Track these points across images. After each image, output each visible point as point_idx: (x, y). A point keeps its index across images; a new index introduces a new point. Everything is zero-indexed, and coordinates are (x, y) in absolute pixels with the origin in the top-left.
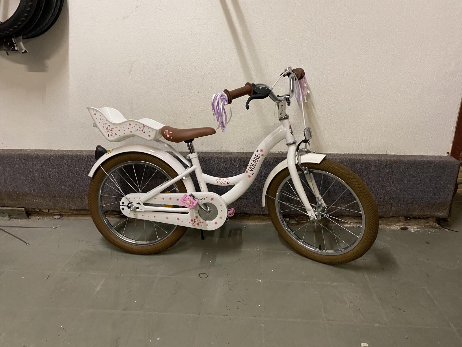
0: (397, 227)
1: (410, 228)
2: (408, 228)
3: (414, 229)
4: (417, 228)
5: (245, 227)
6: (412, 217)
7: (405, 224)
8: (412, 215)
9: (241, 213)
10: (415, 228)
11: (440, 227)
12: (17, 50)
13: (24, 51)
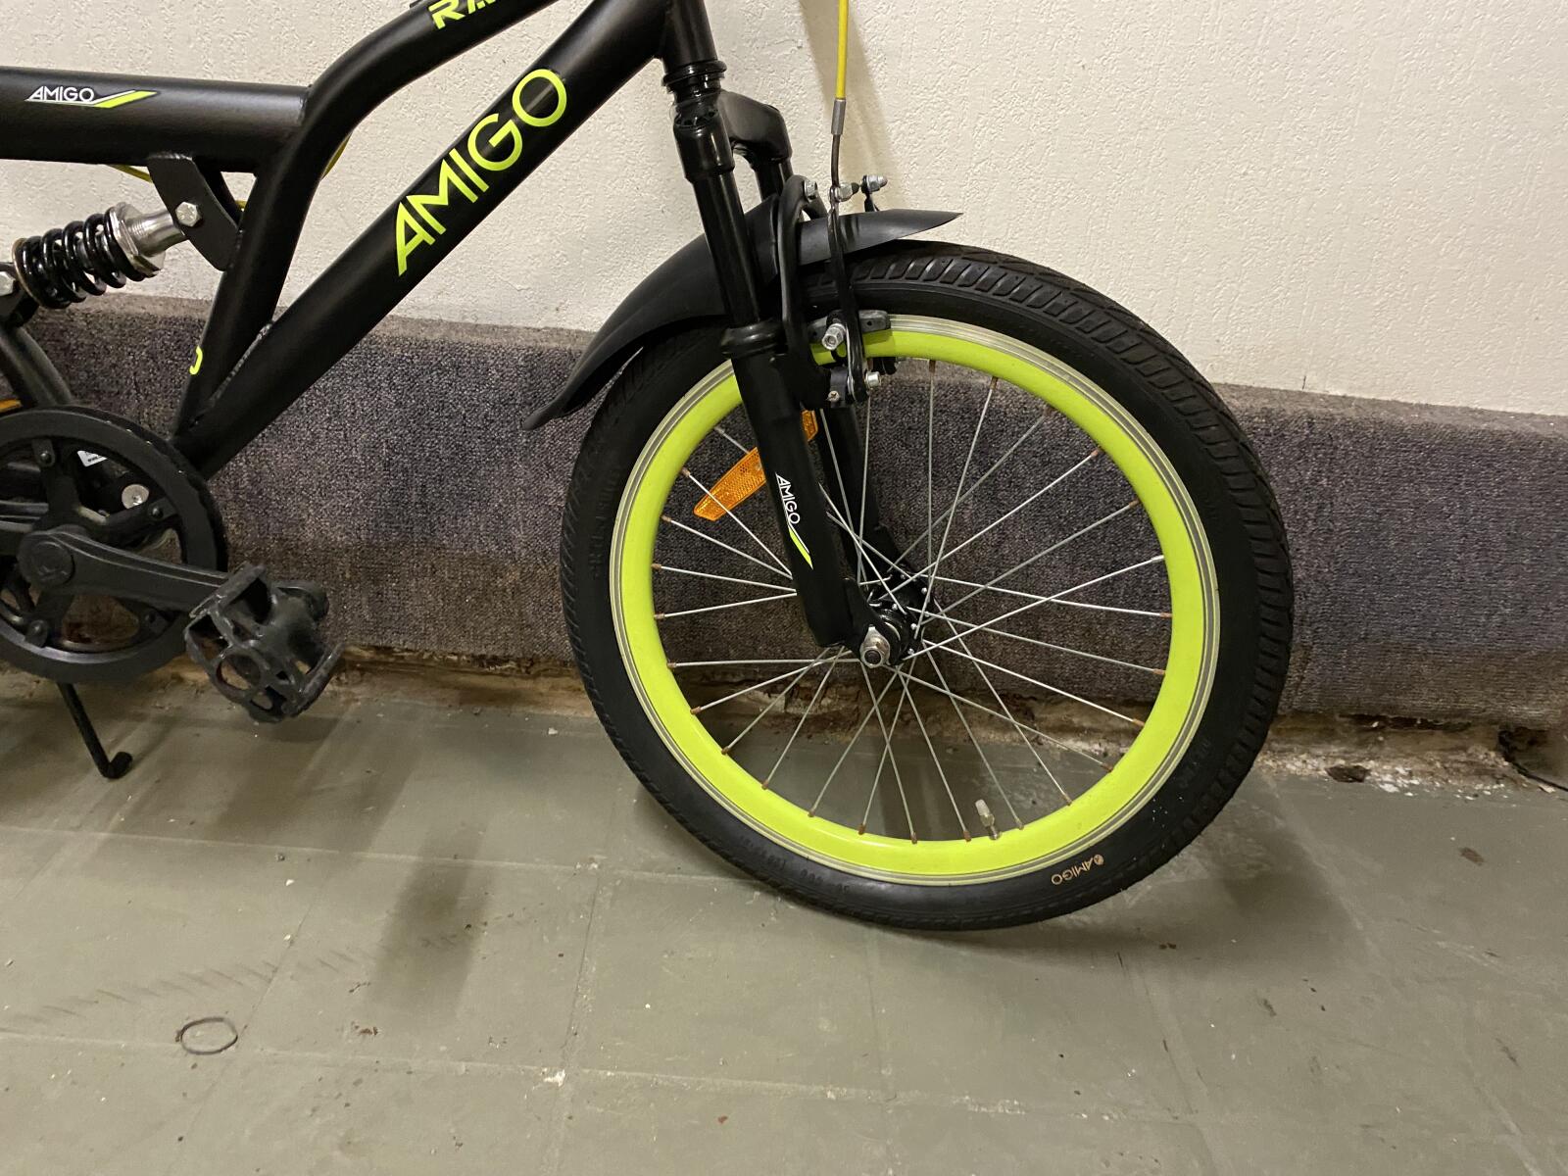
0: (1316, 762)
1: (1373, 773)
2: (1366, 772)
3: (1395, 779)
4: (1411, 775)
5: (552, 732)
6: (1392, 719)
7: (1353, 749)
8: (1392, 708)
9: (533, 662)
10: (1401, 770)
11: (1515, 774)
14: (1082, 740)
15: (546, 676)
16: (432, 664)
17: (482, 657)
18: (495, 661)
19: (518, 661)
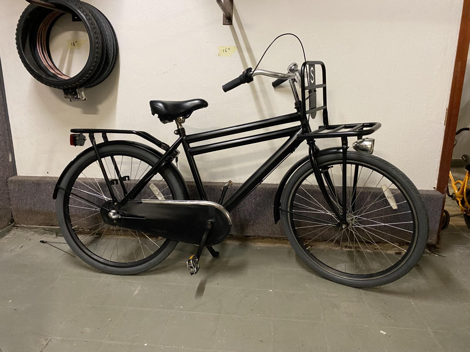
0: (392, 251)
2: (401, 253)
5: (259, 248)
6: (405, 243)
9: (255, 236)
11: (430, 253)
12: (79, 98)
13: (84, 99)
14: (350, 249)
15: (257, 239)
16: (238, 237)
17: (247, 236)
18: (249, 236)
19: (253, 236)
